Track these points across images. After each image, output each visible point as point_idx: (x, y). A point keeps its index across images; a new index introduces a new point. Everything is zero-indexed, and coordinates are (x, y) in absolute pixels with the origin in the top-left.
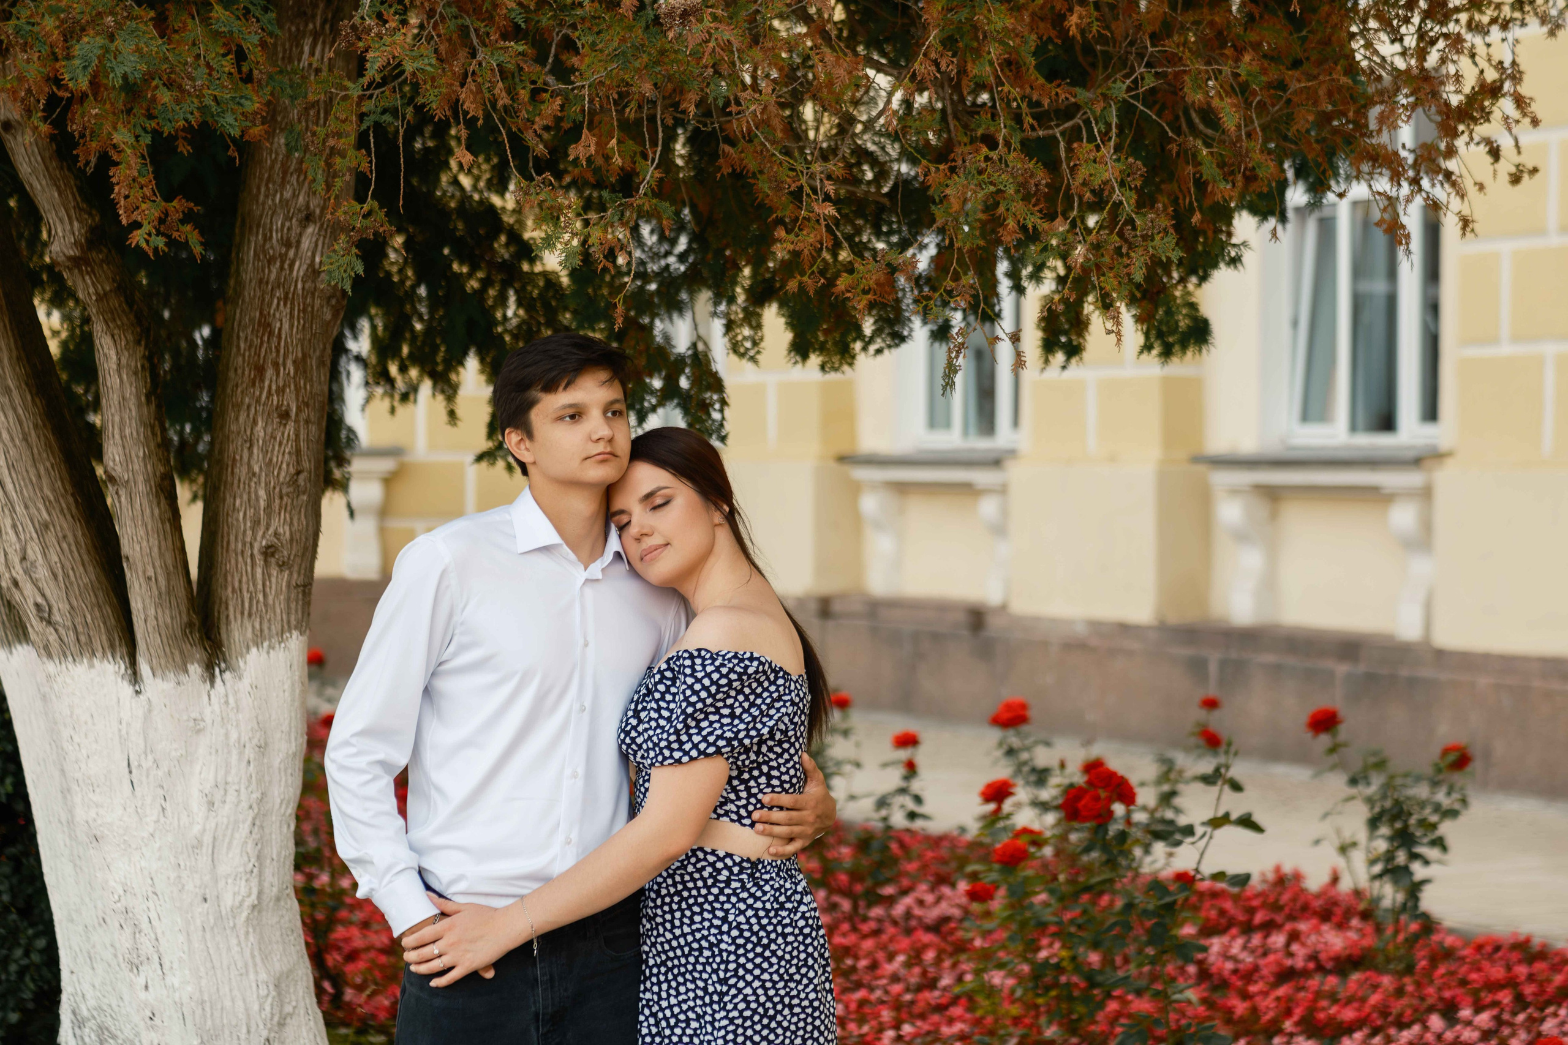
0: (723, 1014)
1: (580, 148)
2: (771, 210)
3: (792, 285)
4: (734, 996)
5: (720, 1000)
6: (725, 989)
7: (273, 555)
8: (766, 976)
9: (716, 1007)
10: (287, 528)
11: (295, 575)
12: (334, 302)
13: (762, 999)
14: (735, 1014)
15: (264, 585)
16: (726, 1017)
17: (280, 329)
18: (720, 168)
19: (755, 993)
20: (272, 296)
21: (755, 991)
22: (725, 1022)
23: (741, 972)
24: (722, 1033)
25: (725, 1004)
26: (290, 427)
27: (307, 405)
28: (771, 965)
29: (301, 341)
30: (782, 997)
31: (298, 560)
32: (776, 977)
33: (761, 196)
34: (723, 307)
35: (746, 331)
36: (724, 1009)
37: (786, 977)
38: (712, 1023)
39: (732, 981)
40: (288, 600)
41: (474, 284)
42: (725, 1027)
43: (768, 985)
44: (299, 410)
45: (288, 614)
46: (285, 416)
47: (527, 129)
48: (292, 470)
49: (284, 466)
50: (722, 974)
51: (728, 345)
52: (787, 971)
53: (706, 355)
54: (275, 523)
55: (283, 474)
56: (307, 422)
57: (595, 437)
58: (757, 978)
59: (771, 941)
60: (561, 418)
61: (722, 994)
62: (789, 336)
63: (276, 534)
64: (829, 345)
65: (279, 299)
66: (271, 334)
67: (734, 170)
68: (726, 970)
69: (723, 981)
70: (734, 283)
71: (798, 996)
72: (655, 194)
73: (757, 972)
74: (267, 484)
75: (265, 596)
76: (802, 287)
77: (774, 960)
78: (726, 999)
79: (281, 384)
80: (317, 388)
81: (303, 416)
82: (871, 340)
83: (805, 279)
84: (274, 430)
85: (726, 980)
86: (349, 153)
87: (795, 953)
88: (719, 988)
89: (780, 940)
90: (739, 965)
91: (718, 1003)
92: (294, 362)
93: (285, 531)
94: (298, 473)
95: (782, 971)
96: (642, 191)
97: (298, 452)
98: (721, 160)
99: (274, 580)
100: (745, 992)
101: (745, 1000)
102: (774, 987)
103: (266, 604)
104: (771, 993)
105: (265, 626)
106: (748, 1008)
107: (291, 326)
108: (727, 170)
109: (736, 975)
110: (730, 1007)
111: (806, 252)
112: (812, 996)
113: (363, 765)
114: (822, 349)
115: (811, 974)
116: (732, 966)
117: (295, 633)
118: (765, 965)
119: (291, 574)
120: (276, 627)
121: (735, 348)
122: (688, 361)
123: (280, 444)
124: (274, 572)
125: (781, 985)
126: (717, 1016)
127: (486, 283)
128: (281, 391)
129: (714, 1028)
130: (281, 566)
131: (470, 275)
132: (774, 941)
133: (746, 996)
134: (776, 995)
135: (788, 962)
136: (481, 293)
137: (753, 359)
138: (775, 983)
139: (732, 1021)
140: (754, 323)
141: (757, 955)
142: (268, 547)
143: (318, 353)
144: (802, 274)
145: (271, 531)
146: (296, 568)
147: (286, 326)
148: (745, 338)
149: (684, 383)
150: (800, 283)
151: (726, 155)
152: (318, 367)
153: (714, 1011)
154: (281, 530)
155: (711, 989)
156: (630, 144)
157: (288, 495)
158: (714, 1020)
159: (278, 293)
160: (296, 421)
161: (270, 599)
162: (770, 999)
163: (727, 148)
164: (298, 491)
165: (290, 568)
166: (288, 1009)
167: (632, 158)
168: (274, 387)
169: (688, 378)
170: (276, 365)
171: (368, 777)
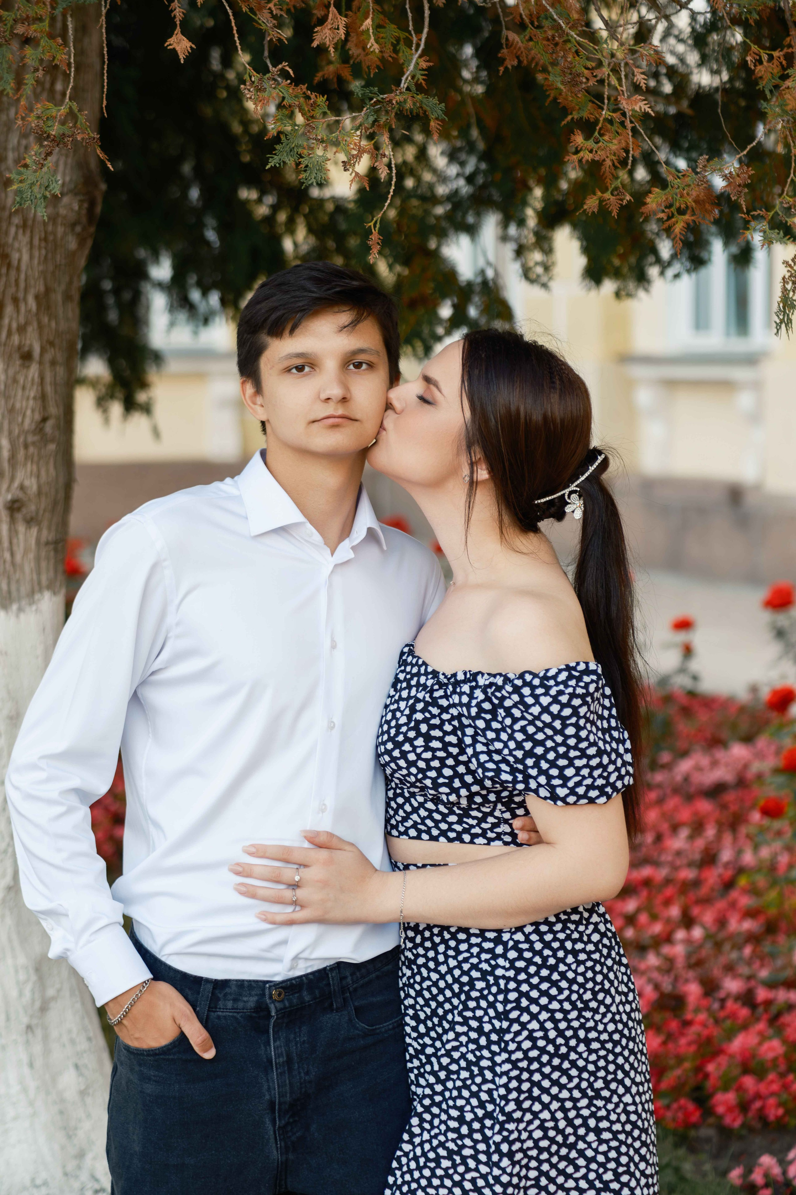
0: (505, 1056)
1: (327, 31)
2: (565, 111)
3: (591, 204)
4: (518, 1033)
5: (501, 1039)
6: (505, 1024)
7: (19, 509)
8: (555, 1005)
9: (495, 1048)
10: (34, 481)
11: (45, 532)
12: (78, 229)
13: (552, 1034)
14: (519, 1055)
15: (11, 543)
16: (508, 1060)
17: (19, 260)
18: (502, 61)
19: (542, 1028)
20: (10, 223)
21: (542, 1024)
22: (507, 1067)
23: (524, 1003)
24: (504, 1080)
25: (507, 1043)
26: (34, 370)
27: (51, 344)
28: (561, 990)
29: (43, 273)
30: (575, 1030)
31: (47, 515)
32: (567, 1006)
33: (552, 94)
34: (513, 230)
35: (537, 256)
36: (505, 1050)
37: (580, 1005)
38: (491, 1069)
39: (514, 1015)
40: (38, 559)
41: (263, 210)
42: (506, 1073)
43: (559, 1016)
44: (43, 350)
45: (39, 574)
46: (27, 357)
47: (261, 8)
48: (37, 417)
49: (29, 412)
50: (500, 1008)
51: (520, 271)
52: (580, 997)
53: (495, 280)
54: (20, 476)
55: (27, 421)
56: (53, 363)
57: (324, 396)
58: (544, 1008)
59: (560, 960)
60: (288, 370)
61: (501, 1032)
62: (582, 261)
63: (22, 487)
64: (625, 270)
65: (17, 226)
66: (9, 266)
67: (520, 62)
68: (506, 1001)
69: (503, 1016)
70: (525, 203)
71: (595, 1028)
72: (419, 88)
73: (544, 1001)
74: (10, 432)
75: (12, 555)
76: (602, 204)
77: (564, 984)
78: (508, 1037)
79: (22, 320)
80: (63, 326)
81: (48, 357)
82: (669, 264)
83: (607, 195)
84: (16, 373)
85: (506, 1013)
86: (42, 43)
87: (590, 974)
88: (497, 1024)
89: (570, 959)
90: (522, 994)
91: (498, 1043)
92: (37, 297)
93: (32, 484)
94: (44, 420)
95: (574, 997)
96: (403, 85)
97: (43, 397)
98: (505, 51)
99: (21, 537)
100: (530, 1026)
101: (530, 1037)
102: (565, 1019)
103: (13, 563)
104: (563, 1025)
105: (13, 587)
106: (534, 1047)
107: (31, 257)
108: (511, 63)
109: (518, 1007)
110: (512, 1046)
111: (608, 163)
112: (611, 1027)
113: (54, 795)
114: (617, 274)
115: (608, 1001)
116: (513, 996)
117: (47, 595)
118: (554, 991)
119: (40, 531)
120: (25, 589)
121: (527, 274)
122: (477, 289)
123: (24, 388)
124: (21, 528)
125: (574, 1014)
126: (498, 1059)
127: (275, 208)
128: (22, 329)
129: (495, 1074)
130: (30, 521)
131: (260, 201)
132: (563, 960)
133: (532, 1031)
134: (569, 1027)
135: (582, 986)
136: (270, 220)
137: (545, 286)
138: (566, 1012)
139: (514, 1064)
140: (546, 246)
141: (543, 980)
142: (14, 501)
143: (63, 287)
144: (604, 190)
145: (16, 484)
146: (45, 524)
147: (25, 257)
148: (537, 264)
149: (473, 312)
150: (601, 201)
151: (509, 45)
152: (64, 303)
153: (494, 1054)
154: (27, 483)
155: (487, 1027)
156: (392, 30)
157: (34, 443)
158: (495, 1064)
159: (16, 220)
160: (41, 363)
161: (18, 558)
162: (561, 1033)
163: (512, 36)
164: (45, 440)
165: (39, 523)
166: (51, 992)
167: (394, 46)
168: (14, 325)
169: (477, 307)
170: (16, 301)
171: (61, 809)
